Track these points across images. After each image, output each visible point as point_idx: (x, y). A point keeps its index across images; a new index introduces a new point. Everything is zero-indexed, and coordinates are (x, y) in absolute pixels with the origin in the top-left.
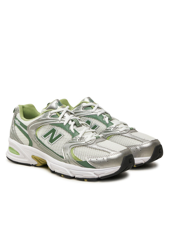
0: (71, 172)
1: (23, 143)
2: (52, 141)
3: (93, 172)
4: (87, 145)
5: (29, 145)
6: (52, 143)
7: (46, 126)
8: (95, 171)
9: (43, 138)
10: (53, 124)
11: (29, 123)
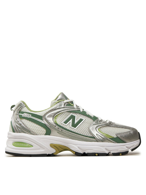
0: (106, 149)
1: (36, 135)
2: (74, 125)
3: (124, 146)
4: (109, 125)
5: (46, 134)
6: (75, 128)
7: (64, 114)
8: (127, 144)
9: (64, 125)
10: (70, 111)
11: (43, 113)
